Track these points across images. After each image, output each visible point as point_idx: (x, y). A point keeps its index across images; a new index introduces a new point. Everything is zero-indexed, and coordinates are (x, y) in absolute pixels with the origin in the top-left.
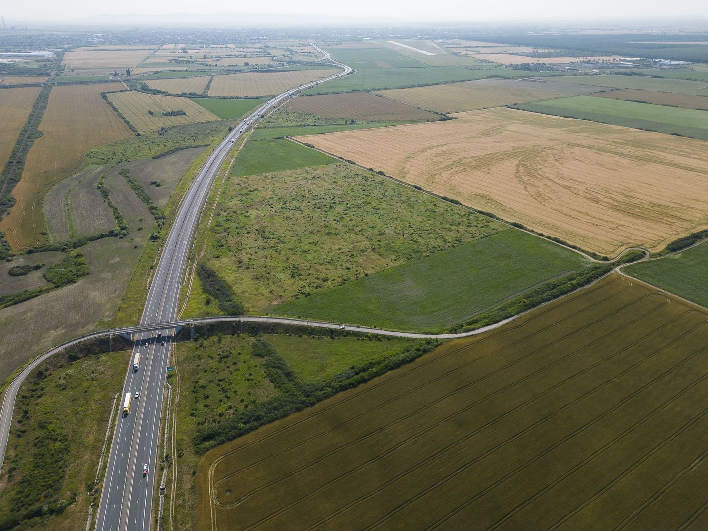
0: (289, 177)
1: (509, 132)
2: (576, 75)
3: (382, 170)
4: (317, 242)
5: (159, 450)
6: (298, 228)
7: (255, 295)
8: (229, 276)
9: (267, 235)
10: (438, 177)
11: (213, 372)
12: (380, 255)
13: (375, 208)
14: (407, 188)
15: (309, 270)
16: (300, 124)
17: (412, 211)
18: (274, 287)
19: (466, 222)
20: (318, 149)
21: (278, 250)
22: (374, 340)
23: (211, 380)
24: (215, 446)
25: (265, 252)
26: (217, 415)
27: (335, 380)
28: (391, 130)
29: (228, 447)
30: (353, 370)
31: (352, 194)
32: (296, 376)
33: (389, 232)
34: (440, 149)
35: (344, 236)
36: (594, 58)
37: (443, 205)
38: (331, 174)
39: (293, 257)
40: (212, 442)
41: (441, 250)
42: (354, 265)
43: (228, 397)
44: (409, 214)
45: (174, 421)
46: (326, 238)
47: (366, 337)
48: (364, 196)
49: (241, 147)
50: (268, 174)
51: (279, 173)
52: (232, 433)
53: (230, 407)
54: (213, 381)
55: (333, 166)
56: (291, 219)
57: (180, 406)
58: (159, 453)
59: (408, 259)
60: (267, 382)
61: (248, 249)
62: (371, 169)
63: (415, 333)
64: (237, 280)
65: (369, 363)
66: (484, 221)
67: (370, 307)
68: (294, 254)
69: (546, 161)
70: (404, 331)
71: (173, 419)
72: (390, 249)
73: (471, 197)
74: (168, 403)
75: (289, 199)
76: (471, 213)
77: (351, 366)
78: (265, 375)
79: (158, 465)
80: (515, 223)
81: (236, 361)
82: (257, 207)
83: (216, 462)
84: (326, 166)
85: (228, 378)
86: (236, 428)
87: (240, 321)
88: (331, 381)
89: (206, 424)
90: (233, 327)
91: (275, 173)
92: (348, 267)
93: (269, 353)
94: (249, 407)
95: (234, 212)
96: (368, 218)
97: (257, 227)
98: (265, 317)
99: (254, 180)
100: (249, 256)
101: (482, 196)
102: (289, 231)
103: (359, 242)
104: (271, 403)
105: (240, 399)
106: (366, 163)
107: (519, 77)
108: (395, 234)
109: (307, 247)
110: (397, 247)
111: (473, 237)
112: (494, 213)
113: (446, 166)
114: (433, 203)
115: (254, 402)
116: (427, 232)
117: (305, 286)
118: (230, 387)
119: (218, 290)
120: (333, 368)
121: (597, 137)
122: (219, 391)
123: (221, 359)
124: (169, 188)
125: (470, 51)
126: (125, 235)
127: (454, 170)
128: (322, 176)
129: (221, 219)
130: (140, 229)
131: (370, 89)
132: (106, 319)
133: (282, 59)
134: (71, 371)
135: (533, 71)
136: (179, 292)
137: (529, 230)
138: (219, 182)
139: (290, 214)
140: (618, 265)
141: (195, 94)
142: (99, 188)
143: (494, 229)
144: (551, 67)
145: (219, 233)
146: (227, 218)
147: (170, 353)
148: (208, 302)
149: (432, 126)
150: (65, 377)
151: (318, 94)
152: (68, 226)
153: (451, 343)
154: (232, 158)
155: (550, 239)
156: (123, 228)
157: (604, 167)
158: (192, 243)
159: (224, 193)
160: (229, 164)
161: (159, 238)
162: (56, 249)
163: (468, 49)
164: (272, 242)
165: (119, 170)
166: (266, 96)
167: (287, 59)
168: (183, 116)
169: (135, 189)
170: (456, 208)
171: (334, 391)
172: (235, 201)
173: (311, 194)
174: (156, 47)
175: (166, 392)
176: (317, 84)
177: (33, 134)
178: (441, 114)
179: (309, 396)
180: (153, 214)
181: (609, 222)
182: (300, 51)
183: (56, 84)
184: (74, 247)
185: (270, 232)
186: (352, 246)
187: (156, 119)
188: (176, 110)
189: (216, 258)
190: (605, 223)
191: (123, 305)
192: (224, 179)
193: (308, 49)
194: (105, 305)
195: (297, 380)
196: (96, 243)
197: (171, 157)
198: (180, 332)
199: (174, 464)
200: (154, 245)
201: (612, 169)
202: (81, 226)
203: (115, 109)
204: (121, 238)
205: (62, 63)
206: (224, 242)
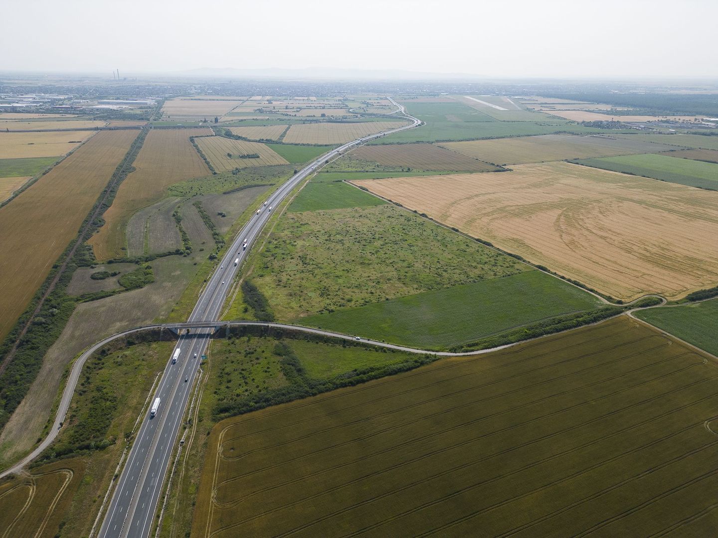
1: (562, 185)
2: (648, 134)
3: (425, 212)
4: (351, 269)
5: (184, 415)
6: (336, 257)
7: (286, 308)
8: (267, 292)
9: (307, 261)
10: (478, 221)
12: (404, 284)
13: (411, 244)
14: (445, 229)
16: (360, 170)
17: (444, 249)
18: (304, 303)
19: (493, 262)
20: (371, 192)
21: (314, 274)
22: (380, 351)
24: (230, 416)
25: (303, 275)
26: (235, 394)
27: (338, 378)
28: (445, 178)
29: (238, 418)
30: (355, 372)
31: (391, 232)
32: (305, 372)
33: (418, 266)
35: (376, 266)
37: (475, 246)
38: (377, 214)
39: (326, 280)
40: (227, 414)
41: (462, 284)
42: (378, 291)
43: (247, 383)
44: (440, 252)
46: (359, 267)
48: (403, 234)
50: (320, 211)
51: (330, 211)
52: (244, 409)
53: (246, 390)
54: (237, 370)
55: (381, 207)
56: (332, 249)
57: (206, 386)
58: (184, 417)
59: (429, 289)
60: (281, 375)
61: (289, 271)
62: (415, 212)
63: (418, 349)
64: (273, 295)
65: (370, 368)
66: (510, 263)
67: (383, 325)
68: (327, 278)
69: (590, 213)
71: (200, 396)
72: (414, 279)
74: (198, 383)
75: (334, 233)
76: (500, 254)
77: (354, 369)
78: (280, 369)
79: (182, 426)
81: (259, 357)
82: (304, 238)
83: (227, 428)
84: (374, 206)
85: (249, 369)
86: (248, 405)
87: (268, 326)
88: (334, 379)
89: (225, 401)
90: (262, 331)
91: (327, 211)
92: (372, 291)
93: (288, 353)
94: (262, 392)
95: (283, 241)
97: (300, 254)
98: (289, 325)
99: (307, 216)
100: (288, 277)
101: (515, 240)
102: (328, 259)
103: (388, 272)
104: (280, 390)
105: (256, 385)
106: (412, 205)
107: (588, 133)
108: (422, 268)
109: (341, 273)
110: (421, 279)
111: (495, 275)
112: (522, 255)
113: (489, 212)
114: (466, 244)
116: (452, 268)
117: (330, 304)
118: (250, 376)
119: (256, 301)
123: (247, 354)
124: (232, 219)
125: (544, 107)
126: (188, 254)
127: (496, 216)
128: (369, 216)
129: (271, 246)
130: (202, 250)
131: (434, 140)
132: (161, 317)
133: (357, 111)
134: (127, 353)
135: (605, 128)
136: (223, 301)
137: (552, 273)
138: (276, 216)
139: (332, 245)
140: (630, 309)
141: (271, 140)
142: (174, 215)
143: (518, 270)
144: (626, 124)
145: (267, 257)
146: (277, 245)
147: (206, 347)
148: (246, 310)
149: (485, 176)
150: (122, 357)
151: (384, 144)
152: (144, 244)
153: (448, 360)
154: (292, 197)
155: (570, 282)
156: (187, 248)
157: (648, 221)
158: (243, 264)
159: (278, 225)
160: (288, 201)
161: (216, 258)
162: (131, 262)
163: (543, 105)
164: (310, 267)
165: (193, 202)
166: (334, 145)
167: (362, 111)
168: (256, 159)
169: (203, 218)
170: (487, 250)
171: (335, 386)
172: (287, 232)
173: (354, 229)
174: (245, 98)
175: (198, 375)
176: (384, 135)
177: (127, 169)
178: (498, 166)
179: (312, 388)
180: (215, 238)
181: (636, 270)
182: (376, 104)
183: (153, 128)
184: (146, 261)
185: (310, 259)
186: (380, 274)
187: (233, 160)
188: (251, 153)
189: (261, 276)
190: (631, 271)
191: (177, 308)
192: (281, 213)
193: (384, 102)
194: (162, 306)
195: (306, 375)
196: (164, 259)
197: (240, 193)
198: (218, 331)
199: (195, 426)
200: (210, 263)
201: (656, 224)
202: (155, 245)
203: (199, 151)
204: (185, 256)
205: (161, 110)
206: (269, 265)
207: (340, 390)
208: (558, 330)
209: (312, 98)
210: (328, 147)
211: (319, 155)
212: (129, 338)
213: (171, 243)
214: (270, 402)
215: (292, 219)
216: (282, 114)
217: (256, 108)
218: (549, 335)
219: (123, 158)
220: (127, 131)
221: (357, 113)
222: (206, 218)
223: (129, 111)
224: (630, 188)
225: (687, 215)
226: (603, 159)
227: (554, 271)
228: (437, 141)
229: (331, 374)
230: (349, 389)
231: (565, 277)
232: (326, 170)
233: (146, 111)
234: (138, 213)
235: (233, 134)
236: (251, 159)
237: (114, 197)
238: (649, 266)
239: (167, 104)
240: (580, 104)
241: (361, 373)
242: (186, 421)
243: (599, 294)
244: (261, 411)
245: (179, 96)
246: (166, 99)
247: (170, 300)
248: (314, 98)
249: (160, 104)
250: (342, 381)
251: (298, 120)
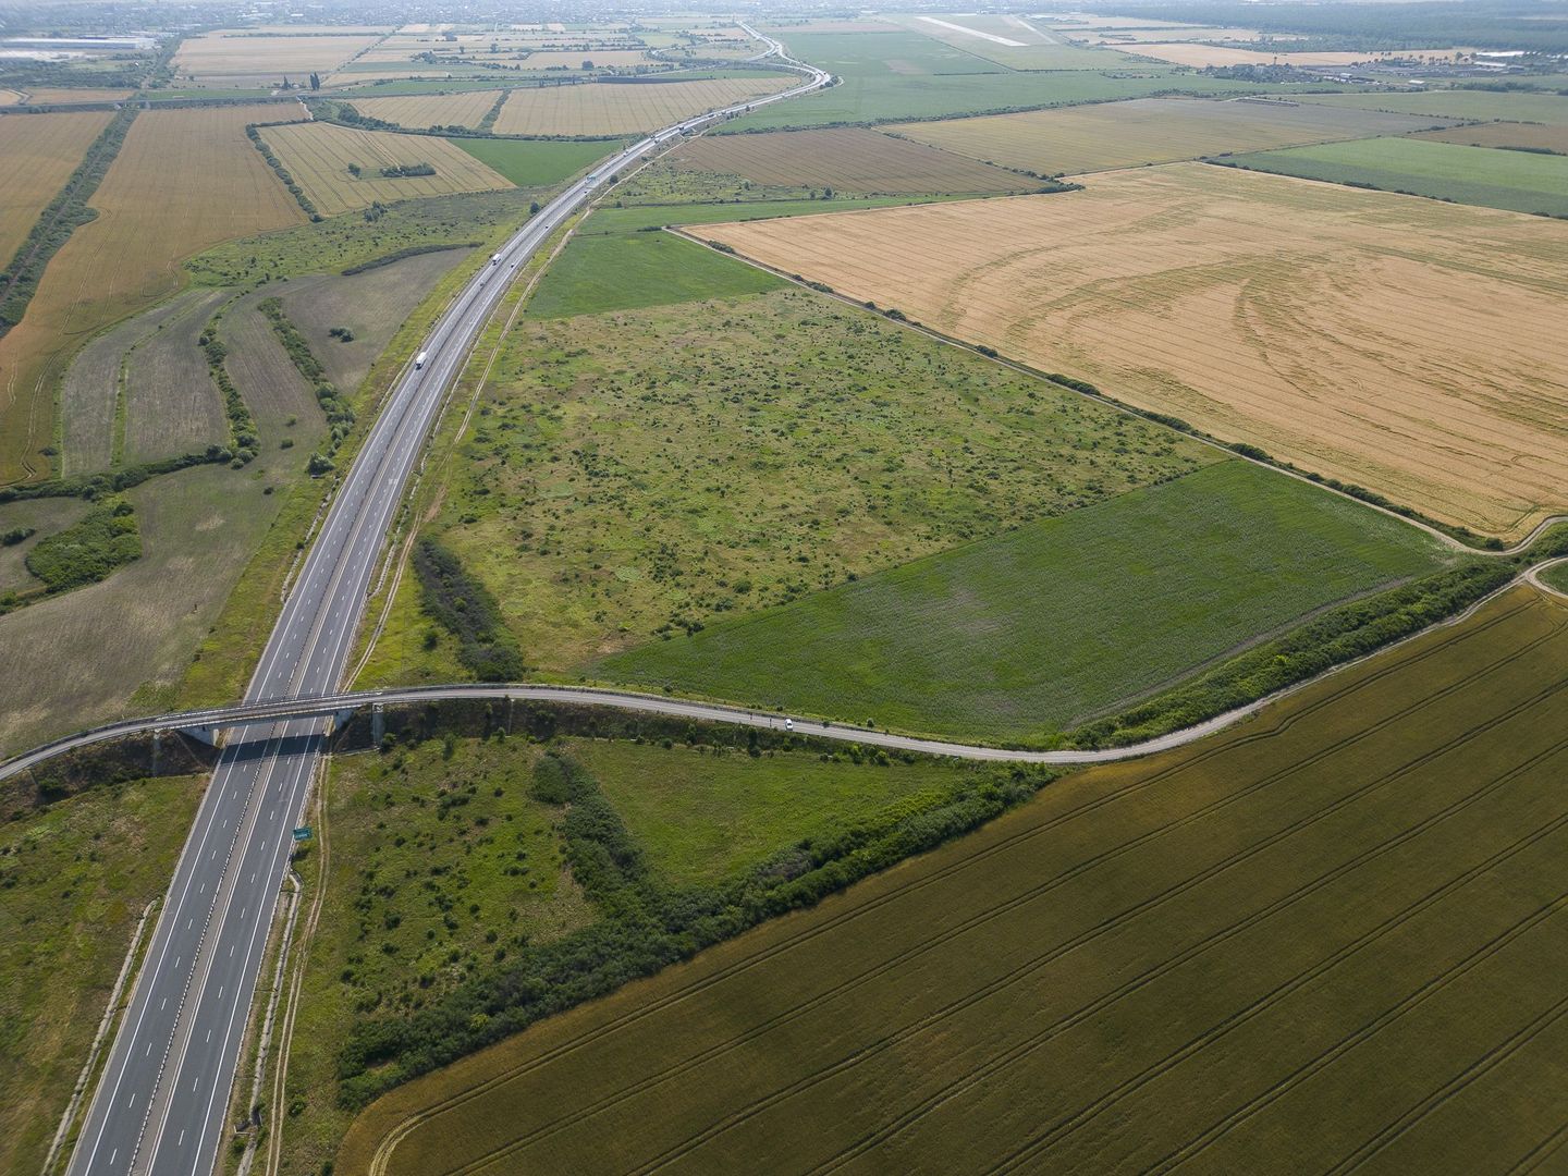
0: (668, 321)
1: (1215, 220)
2: (1366, 91)
3: (897, 307)
4: (728, 486)
5: (237, 1088)
6: (680, 450)
7: (555, 625)
8: (492, 573)
9: (601, 467)
10: (1039, 324)
11: (420, 845)
12: (889, 524)
13: (879, 401)
14: (961, 352)
15: (701, 560)
16: (702, 197)
17: (973, 409)
18: (606, 605)
19: (1114, 442)
20: (743, 257)
21: (626, 506)
22: (867, 761)
23: (411, 869)
24: (399, 1082)
25: (593, 512)
26: (415, 980)
27: (756, 883)
28: (923, 213)
29: (433, 1086)
30: (805, 852)
31: (819, 366)
32: (646, 865)
33: (914, 464)
34: (1042, 258)
35: (797, 472)
36: (1409, 52)
37: (1053, 397)
38: (770, 316)
39: (662, 525)
40: (388, 1070)
41: (1050, 513)
42: (819, 551)
43: (452, 926)
44: (964, 418)
45: (294, 996)
46: (749, 476)
47: (845, 753)
48: (851, 371)
49: (558, 250)
50: (615, 314)
51: (642, 312)
52: (451, 1043)
54: (415, 874)
55: (775, 297)
56: (665, 426)
57: (315, 947)
58: (235, 1097)
59: (963, 535)
60: (565, 880)
61: (550, 501)
62: (870, 306)
63: (980, 746)
64: (513, 583)
65: (853, 834)
66: (1161, 439)
67: (857, 667)
68: (664, 517)
69: (1310, 289)
70: (951, 737)
71: (292, 990)
72: (915, 507)
73: (1126, 375)
74: (286, 936)
75: (662, 375)
76: (1126, 418)
77: (800, 841)
78: (561, 858)
79: (228, 1140)
80: (1244, 446)
81: (486, 816)
82: (581, 394)
83: (395, 1137)
84: (759, 296)
85: (458, 865)
86: (463, 1025)
87: (506, 699)
88: (744, 886)
89: (381, 1009)
90: (488, 716)
91: (633, 312)
92: (803, 554)
93: (579, 794)
94: (510, 958)
95: (524, 407)
96: (861, 428)
97: (577, 445)
98: (574, 690)
99: (579, 327)
100: (551, 520)
101: (1152, 375)
102: (659, 456)
103: (835, 488)
104: (569, 948)
105: (486, 932)
106: (857, 290)
107: (1230, 94)
108: (928, 469)
109: (702, 500)
110: (932, 504)
111: (1132, 479)
112: (1185, 417)
113: (1059, 299)
114: (1025, 391)
115: (523, 942)
116: (1011, 466)
118: (461, 892)
120: (752, 842)
121: (1433, 232)
122: (431, 904)
123: (447, 806)
124: (372, 346)
125: (1111, 37)
126: (247, 460)
127: (1079, 308)
128: (749, 321)
129: (490, 424)
130: (287, 445)
131: (872, 120)
132: (159, 683)
133: (670, 55)
134: (38, 832)
135: (1264, 81)
136: (359, 612)
137: (1280, 466)
138: (495, 333)
139: (664, 414)
140: (1530, 564)
141: (462, 129)
142: (203, 342)
143: (1187, 461)
144: (1308, 72)
145: (480, 460)
146: (506, 421)
147: (310, 786)
148: (431, 643)
149: (1020, 204)
150: (19, 850)
151: (751, 131)
152: (113, 434)
153: (1083, 779)
154: (532, 276)
155: (1340, 490)
156: (243, 443)
157: (1461, 306)
158: (411, 484)
159: (504, 359)
160: (521, 290)
161: (330, 468)
162: (70, 493)
163: (1104, 33)
164: (611, 486)
165: (260, 301)
166: (626, 136)
167: (682, 55)
168: (427, 178)
169: (290, 347)
170: (1087, 405)
171: (751, 916)
172: (529, 379)
173: (718, 363)
174: (386, 30)
175: (285, 903)
176: (748, 109)
177: (72, 215)
178: (1044, 178)
179: (677, 931)
180: (324, 407)
181: (1494, 445)
182: (713, 38)
183: (148, 106)
184: (117, 489)
185: (608, 459)
186: (815, 498)
187: (363, 183)
188: (412, 163)
189: (468, 522)
190: (1482, 449)
191: (210, 646)
192: (509, 324)
193: (730, 34)
194: (163, 643)
195: (651, 878)
196: (173, 479)
197: (390, 271)
198: (345, 725)
199: (275, 1138)
200: (314, 487)
201: (1481, 311)
202: (146, 438)
203: (271, 160)
204: (237, 467)
205: (171, 62)
206: (489, 483)
207: (769, 927)
208: (1366, 649)
209: (551, 26)
210: (612, 143)
211: (590, 162)
212: (44, 774)
213: (195, 428)
214: (541, 1005)
215: (541, 338)
216: (484, 65)
217: (417, 53)
218: (1345, 666)
219: (63, 185)
220: (78, 116)
221: (671, 60)
222: (298, 350)
223: (84, 66)
224: (1380, 222)
225: (1547, 285)
226: (1288, 153)
227: (1286, 460)
228: (881, 121)
229: (726, 863)
230: (799, 919)
231: (1323, 476)
232: (614, 201)
233: (130, 65)
234: (98, 341)
235: (361, 115)
236: (412, 180)
237: (31, 296)
238: (1519, 430)
239: (188, 47)
240: (1185, 28)
241: (827, 857)
242: (244, 1113)
243: (1431, 523)
244: (511, 1042)
245: (219, 27)
246: (185, 35)
247: (190, 617)
248: (559, 27)
249: (168, 49)
250: (769, 893)
251: (525, 79)
